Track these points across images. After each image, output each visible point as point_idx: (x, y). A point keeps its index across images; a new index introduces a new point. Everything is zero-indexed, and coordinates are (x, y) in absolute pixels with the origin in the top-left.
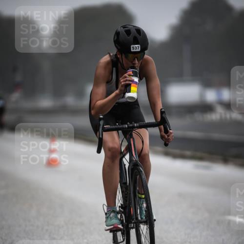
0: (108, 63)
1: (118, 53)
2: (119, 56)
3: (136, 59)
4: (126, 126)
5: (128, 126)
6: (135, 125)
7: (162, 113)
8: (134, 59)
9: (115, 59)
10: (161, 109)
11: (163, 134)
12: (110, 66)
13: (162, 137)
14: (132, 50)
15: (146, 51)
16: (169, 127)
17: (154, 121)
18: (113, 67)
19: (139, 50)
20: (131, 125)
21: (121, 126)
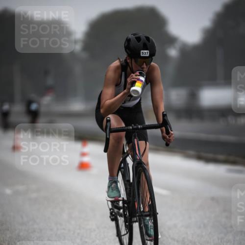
0: (117, 68)
1: (128, 58)
2: (128, 61)
3: (145, 64)
4: (131, 128)
5: (133, 128)
6: (139, 127)
7: (164, 115)
8: (143, 64)
9: (124, 64)
10: (164, 112)
11: (165, 134)
12: (120, 70)
13: (164, 138)
14: (142, 55)
15: (153, 57)
16: (171, 129)
17: (157, 123)
18: (122, 71)
19: (148, 55)
20: (135, 127)
21: (126, 128)
